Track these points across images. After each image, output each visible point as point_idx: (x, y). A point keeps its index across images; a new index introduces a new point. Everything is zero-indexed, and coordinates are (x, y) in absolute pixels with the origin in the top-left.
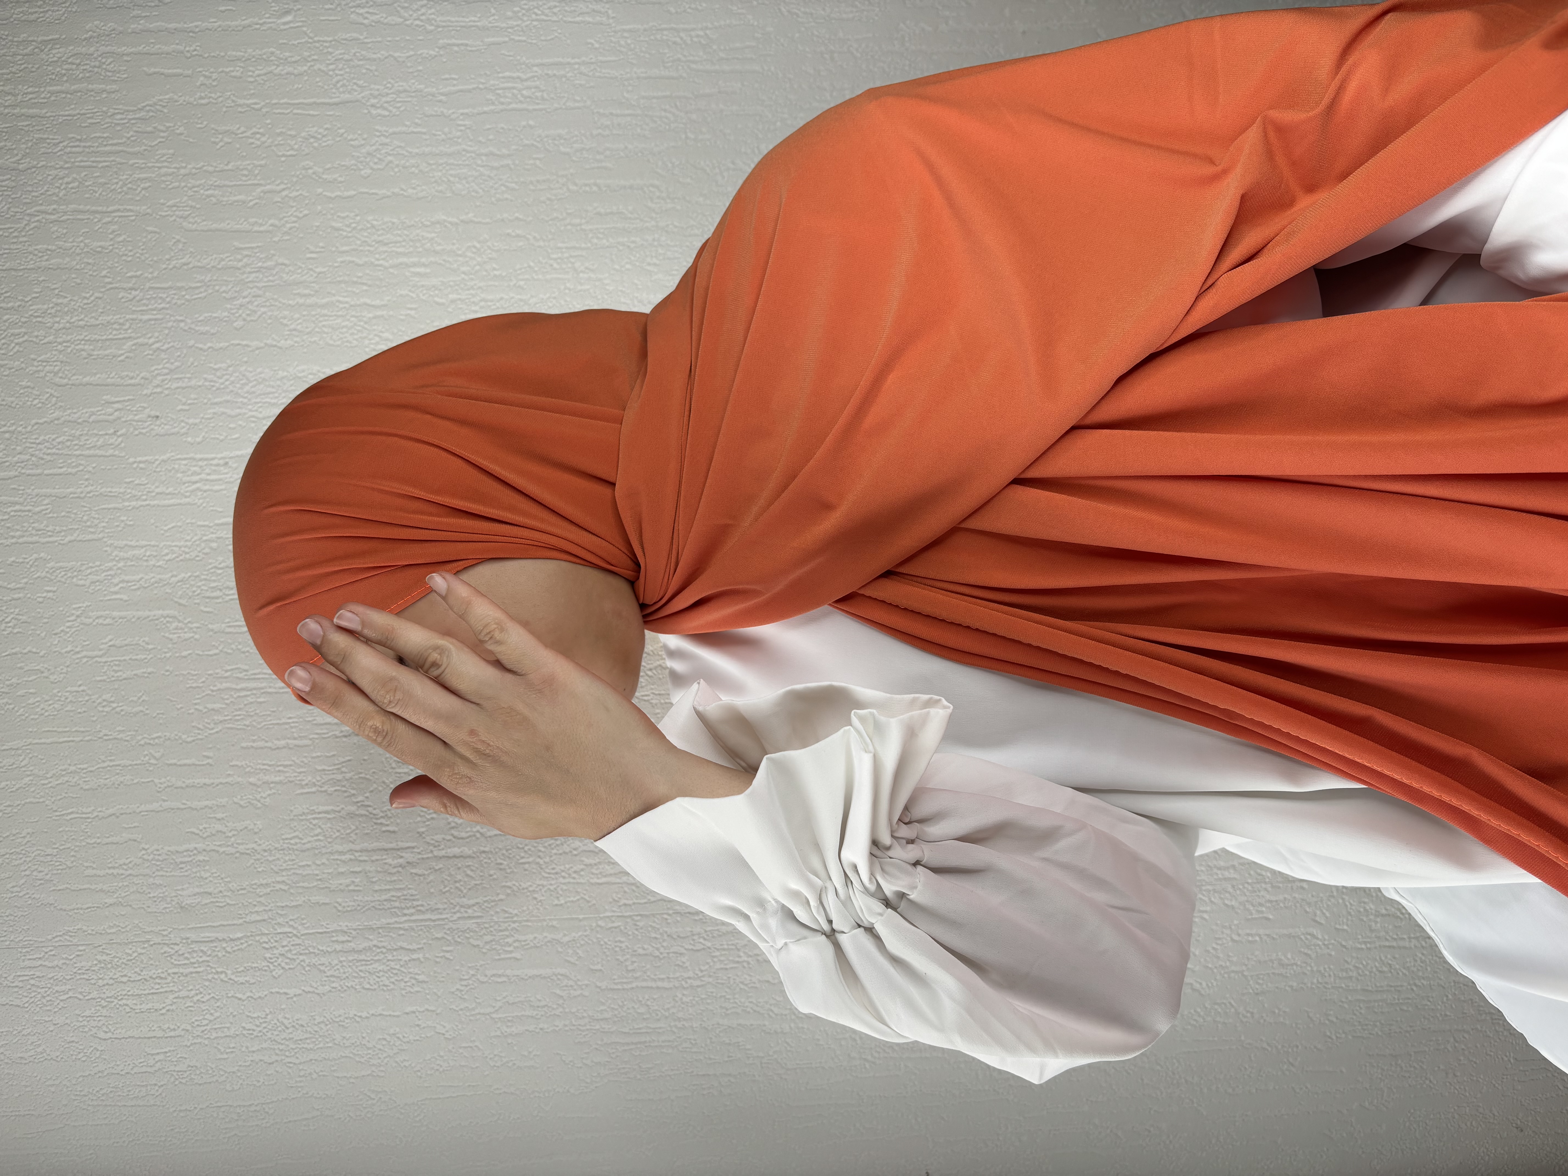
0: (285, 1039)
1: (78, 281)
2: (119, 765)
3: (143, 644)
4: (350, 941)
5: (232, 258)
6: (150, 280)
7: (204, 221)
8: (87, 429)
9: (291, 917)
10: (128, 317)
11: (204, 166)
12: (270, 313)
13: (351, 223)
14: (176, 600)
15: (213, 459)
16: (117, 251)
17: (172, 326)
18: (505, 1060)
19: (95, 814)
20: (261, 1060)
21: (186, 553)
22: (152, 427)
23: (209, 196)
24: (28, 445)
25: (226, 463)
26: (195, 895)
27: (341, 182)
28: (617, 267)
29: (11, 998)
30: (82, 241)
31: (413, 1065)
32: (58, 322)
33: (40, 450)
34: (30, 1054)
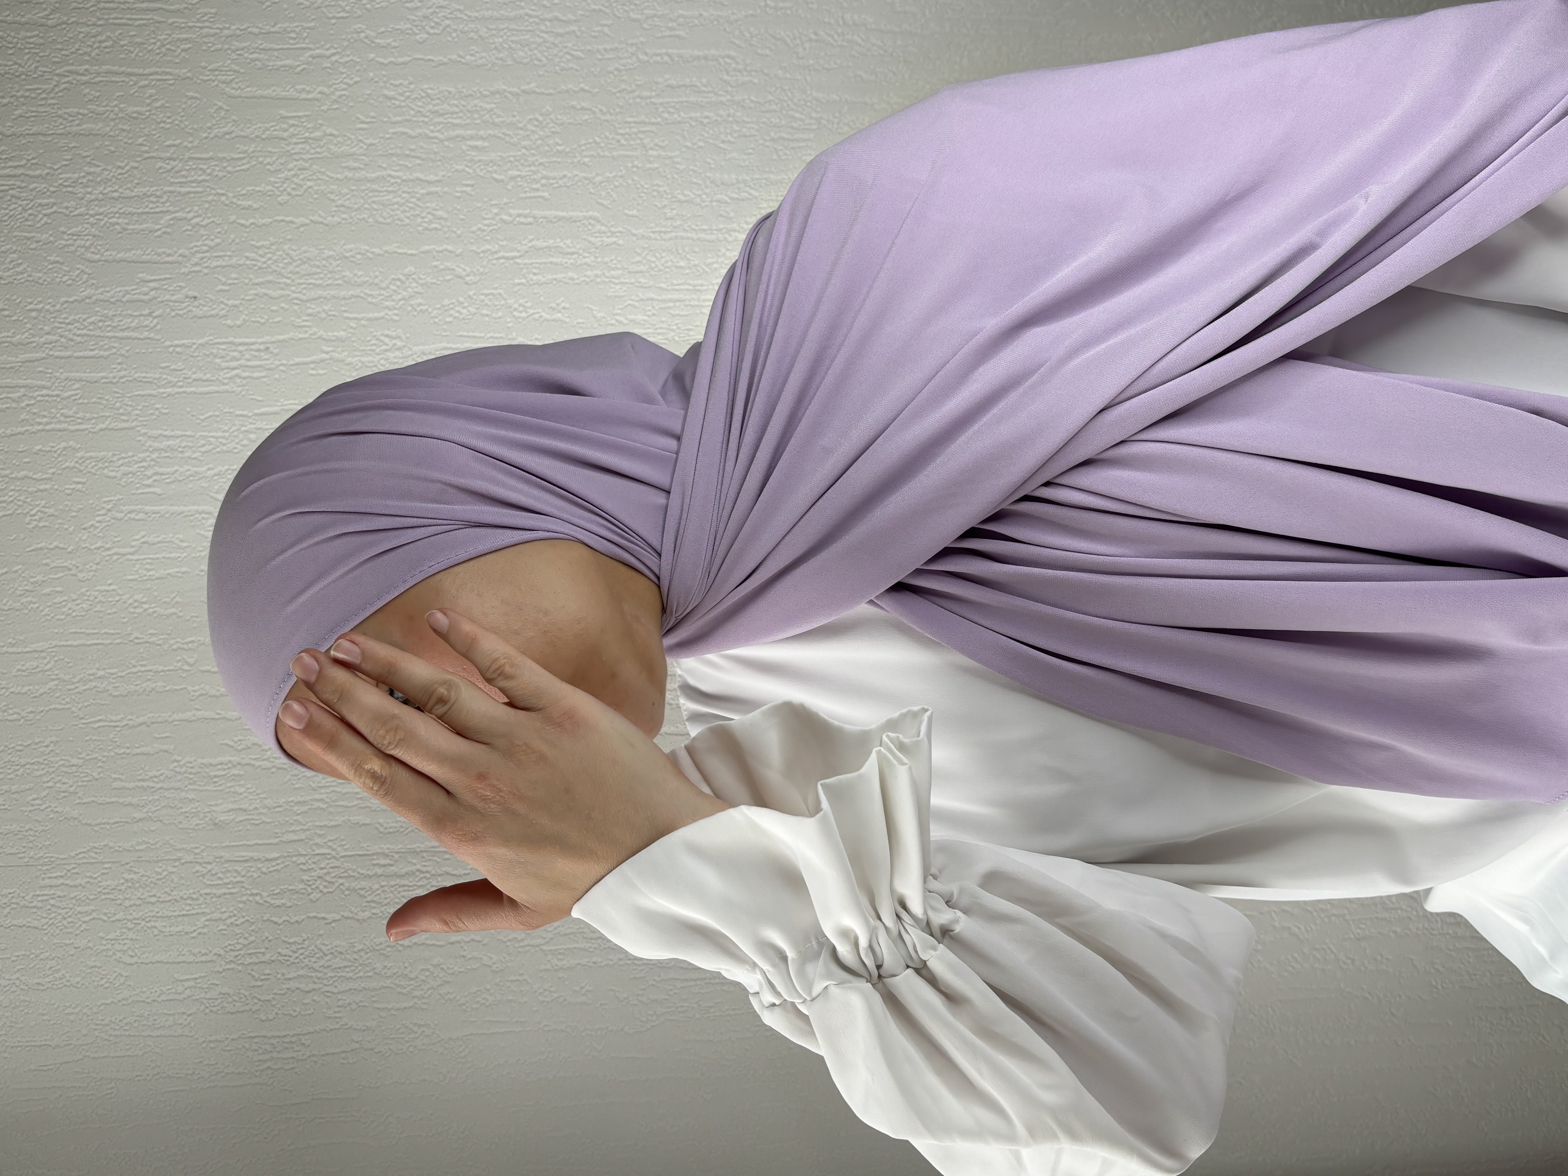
0: (323, 966)
1: (112, 149)
2: (150, 671)
3: (177, 541)
4: (392, 865)
5: (277, 128)
6: (189, 149)
7: (248, 87)
8: (120, 309)
9: (330, 838)
10: (166, 189)
11: (249, 27)
12: (316, 188)
13: (405, 92)
14: (212, 494)
15: (253, 344)
16: (154, 117)
17: (213, 200)
18: (555, 995)
19: (125, 722)
20: (298, 989)
21: (224, 445)
22: (190, 308)
23: (253, 60)
24: (57, 325)
25: (268, 348)
26: (229, 811)
27: (395, 47)
28: (689, 144)
29: (29, 920)
30: (116, 106)
31: (458, 998)
32: (90, 193)
33: (70, 330)
34: (47, 980)
